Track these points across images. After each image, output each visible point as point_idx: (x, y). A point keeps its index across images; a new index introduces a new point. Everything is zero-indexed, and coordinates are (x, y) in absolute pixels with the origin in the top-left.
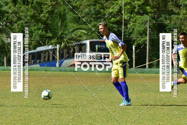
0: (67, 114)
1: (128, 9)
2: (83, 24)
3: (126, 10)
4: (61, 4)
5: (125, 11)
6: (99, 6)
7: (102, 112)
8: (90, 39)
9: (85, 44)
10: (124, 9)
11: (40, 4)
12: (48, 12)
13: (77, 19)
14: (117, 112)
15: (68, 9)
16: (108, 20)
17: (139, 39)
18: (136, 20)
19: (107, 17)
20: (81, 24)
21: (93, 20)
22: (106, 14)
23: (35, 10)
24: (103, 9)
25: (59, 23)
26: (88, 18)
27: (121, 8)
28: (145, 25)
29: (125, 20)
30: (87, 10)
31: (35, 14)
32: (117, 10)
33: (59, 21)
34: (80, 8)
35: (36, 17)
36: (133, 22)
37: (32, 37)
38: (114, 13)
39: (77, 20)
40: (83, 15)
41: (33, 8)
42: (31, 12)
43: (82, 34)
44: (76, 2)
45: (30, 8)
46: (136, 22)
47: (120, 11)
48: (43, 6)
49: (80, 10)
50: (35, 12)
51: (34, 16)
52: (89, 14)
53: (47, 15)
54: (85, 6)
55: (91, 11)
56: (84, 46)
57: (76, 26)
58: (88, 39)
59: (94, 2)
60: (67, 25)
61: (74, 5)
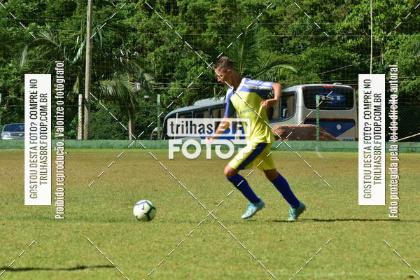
0: (257, 237)
1: (382, 21)
2: (289, 53)
3: (377, 24)
4: (245, 11)
5: (375, 26)
6: (322, 16)
7: (329, 232)
8: (303, 84)
9: (293, 94)
10: (374, 22)
11: (200, 12)
12: (218, 28)
13: (276, 42)
14: (361, 233)
15: (259, 22)
16: (341, 43)
17: (405, 82)
18: (397, 44)
19: (339, 38)
20: (286, 53)
21: (309, 43)
22: (337, 32)
23: (190, 25)
24: (330, 21)
25: (240, 50)
26: (299, 41)
27: (366, 18)
28: (415, 54)
29: (375, 44)
30: (296, 24)
31: (191, 31)
32: (358, 23)
33: (240, 46)
34: (282, 20)
35: (193, 37)
36: (392, 47)
37: (186, 80)
38: (352, 28)
39: (277, 44)
40: (289, 34)
41: (186, 21)
42: (183, 28)
43: (287, 73)
44: (274, 8)
45: (179, 20)
46: (398, 48)
47: (364, 25)
48: (206, 16)
49: (282, 23)
50: (191, 28)
51: (188, 36)
52: (301, 32)
53: (215, 35)
54: (294, 16)
55: (305, 25)
56: (291, 98)
57: (274, 56)
58: (299, 84)
59: (311, 6)
60: (256, 54)
61: (270, 13)
